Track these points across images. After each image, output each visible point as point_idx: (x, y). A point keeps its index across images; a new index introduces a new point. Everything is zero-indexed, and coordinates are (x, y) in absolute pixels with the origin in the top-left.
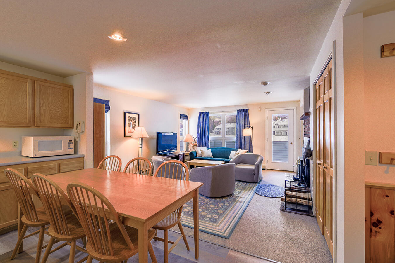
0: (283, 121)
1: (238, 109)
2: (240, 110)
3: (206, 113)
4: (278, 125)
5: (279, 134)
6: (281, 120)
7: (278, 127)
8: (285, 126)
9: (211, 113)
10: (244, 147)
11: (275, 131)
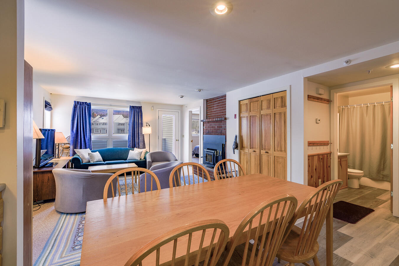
0: (103, 119)
1: (132, 105)
2: (133, 107)
3: (86, 104)
4: (98, 122)
5: (98, 132)
6: (100, 117)
7: (97, 125)
8: (104, 124)
9: (94, 105)
10: (138, 146)
11: (93, 129)
